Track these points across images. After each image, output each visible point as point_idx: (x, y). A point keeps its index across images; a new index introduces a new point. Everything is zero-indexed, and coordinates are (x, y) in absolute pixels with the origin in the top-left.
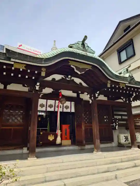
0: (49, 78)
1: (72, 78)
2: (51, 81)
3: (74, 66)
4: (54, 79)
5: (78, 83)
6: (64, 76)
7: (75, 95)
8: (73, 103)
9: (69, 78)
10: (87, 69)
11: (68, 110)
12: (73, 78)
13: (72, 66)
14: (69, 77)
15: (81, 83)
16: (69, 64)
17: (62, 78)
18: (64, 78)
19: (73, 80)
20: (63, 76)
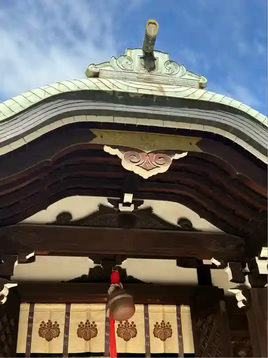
0: (47, 215)
1: (142, 203)
2: (54, 223)
3: (114, 147)
4: (65, 217)
5: (175, 222)
6: (109, 201)
7: (190, 275)
8: (185, 310)
9: (128, 204)
10: (180, 152)
11: (172, 347)
12: (147, 203)
13: (107, 149)
14: (128, 198)
15: (184, 222)
16: (95, 141)
17: (101, 206)
18: (109, 205)
19: (150, 209)
20: (104, 201)
